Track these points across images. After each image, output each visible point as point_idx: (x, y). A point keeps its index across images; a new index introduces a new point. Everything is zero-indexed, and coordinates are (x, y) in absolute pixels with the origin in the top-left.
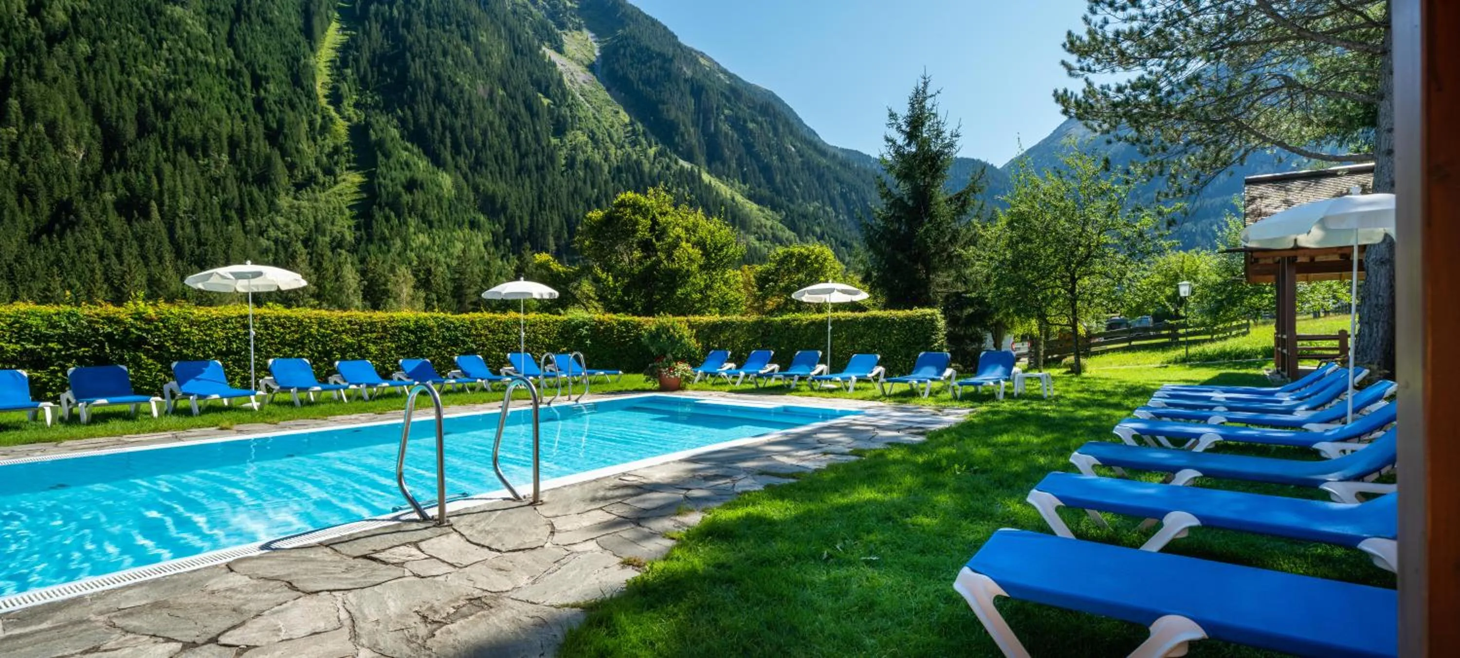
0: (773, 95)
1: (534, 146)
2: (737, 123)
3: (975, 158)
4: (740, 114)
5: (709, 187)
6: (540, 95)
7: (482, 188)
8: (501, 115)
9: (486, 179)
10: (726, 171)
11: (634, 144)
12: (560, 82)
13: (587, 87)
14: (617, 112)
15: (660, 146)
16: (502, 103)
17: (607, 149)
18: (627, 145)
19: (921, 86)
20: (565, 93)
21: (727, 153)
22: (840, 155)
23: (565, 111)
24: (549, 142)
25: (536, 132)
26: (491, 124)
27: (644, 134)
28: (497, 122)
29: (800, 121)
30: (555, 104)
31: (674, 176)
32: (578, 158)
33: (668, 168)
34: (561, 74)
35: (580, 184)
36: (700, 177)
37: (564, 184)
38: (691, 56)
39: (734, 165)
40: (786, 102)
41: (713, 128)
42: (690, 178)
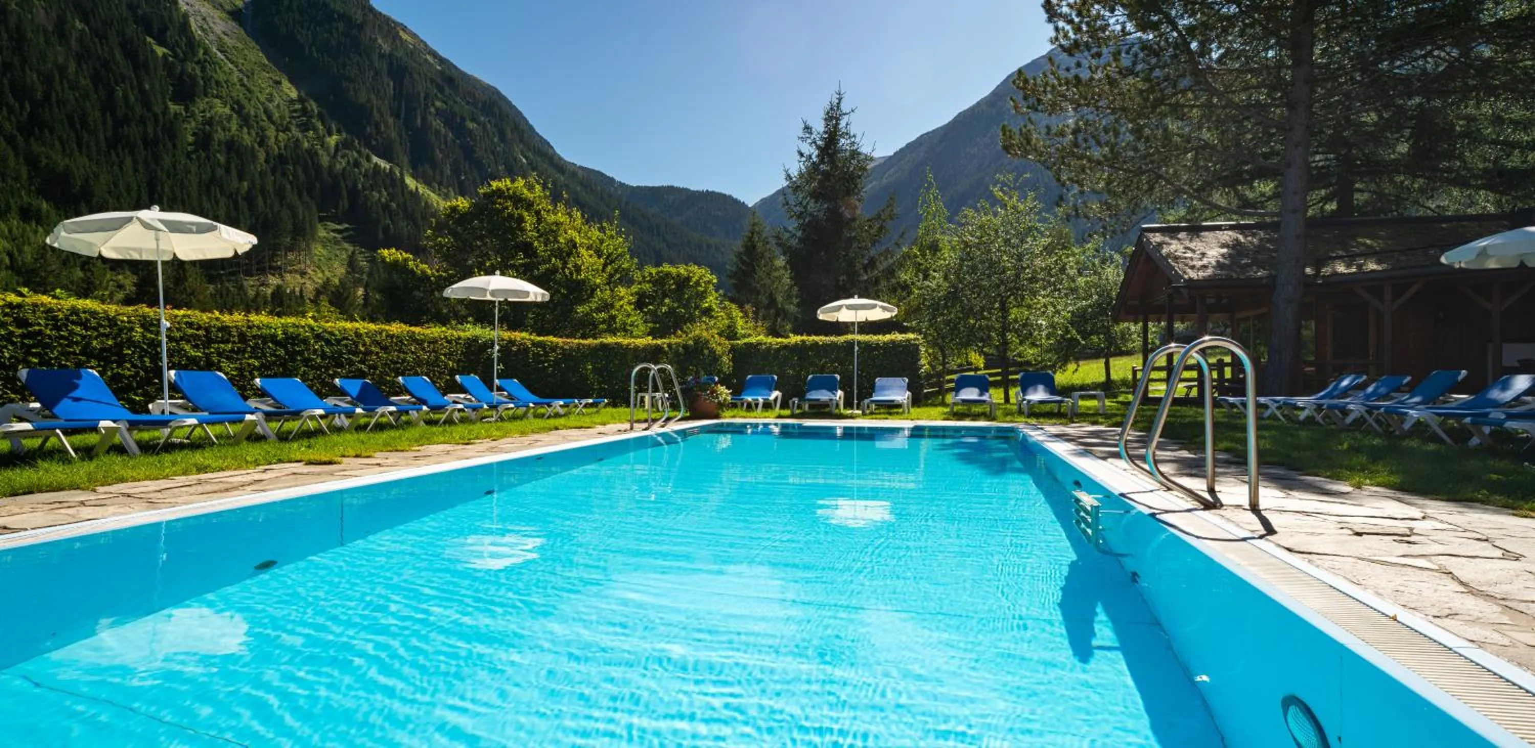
0: (497, 93)
1: (139, 110)
2: (449, 118)
3: (727, 193)
4: (457, 109)
5: (415, 195)
6: (149, 39)
7: (44, 161)
8: (79, 58)
9: (52, 147)
10: (438, 178)
11: (305, 127)
12: (184, 26)
13: (229, 41)
14: (278, 83)
15: (344, 135)
16: (80, 40)
17: (263, 129)
18: (293, 129)
19: (836, 102)
20: (192, 44)
21: (439, 155)
22: (580, 172)
23: (191, 67)
24: (167, 108)
25: (142, 91)
26: (62, 69)
27: (321, 117)
28: (72, 68)
29: (531, 128)
30: (175, 56)
31: (365, 176)
32: (216, 136)
33: (357, 164)
34: (186, 16)
35: (220, 172)
36: (402, 180)
37: (194, 169)
38: (390, 28)
39: (448, 171)
40: (514, 103)
41: (419, 121)
42: (388, 181)
